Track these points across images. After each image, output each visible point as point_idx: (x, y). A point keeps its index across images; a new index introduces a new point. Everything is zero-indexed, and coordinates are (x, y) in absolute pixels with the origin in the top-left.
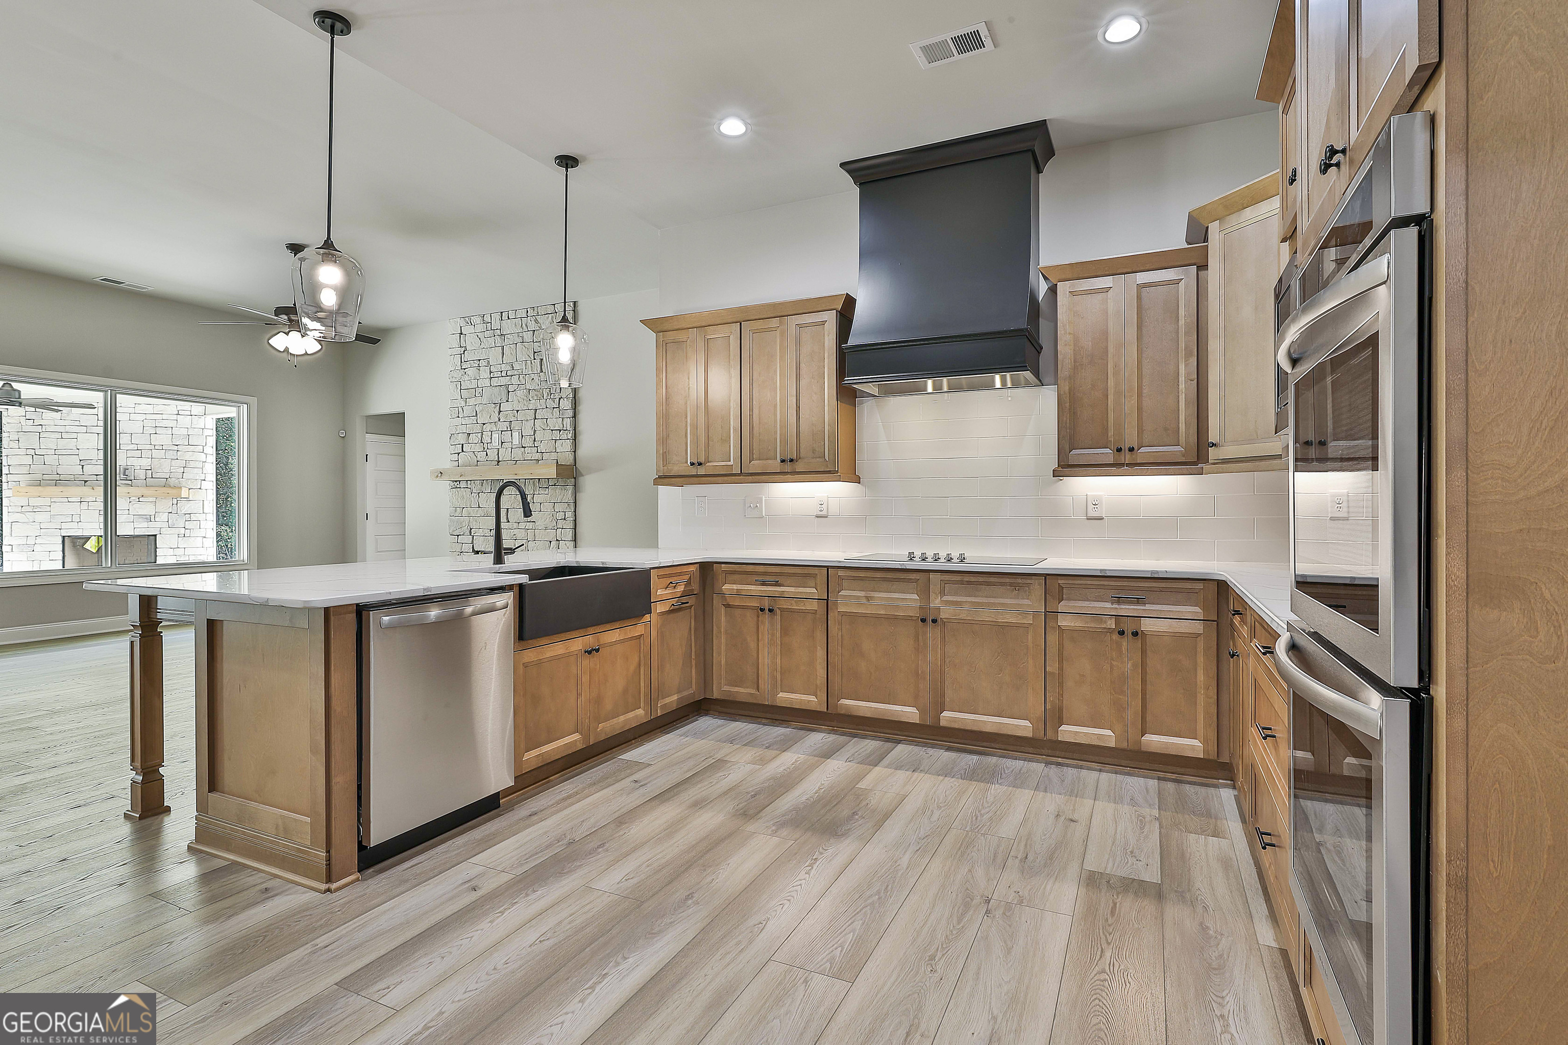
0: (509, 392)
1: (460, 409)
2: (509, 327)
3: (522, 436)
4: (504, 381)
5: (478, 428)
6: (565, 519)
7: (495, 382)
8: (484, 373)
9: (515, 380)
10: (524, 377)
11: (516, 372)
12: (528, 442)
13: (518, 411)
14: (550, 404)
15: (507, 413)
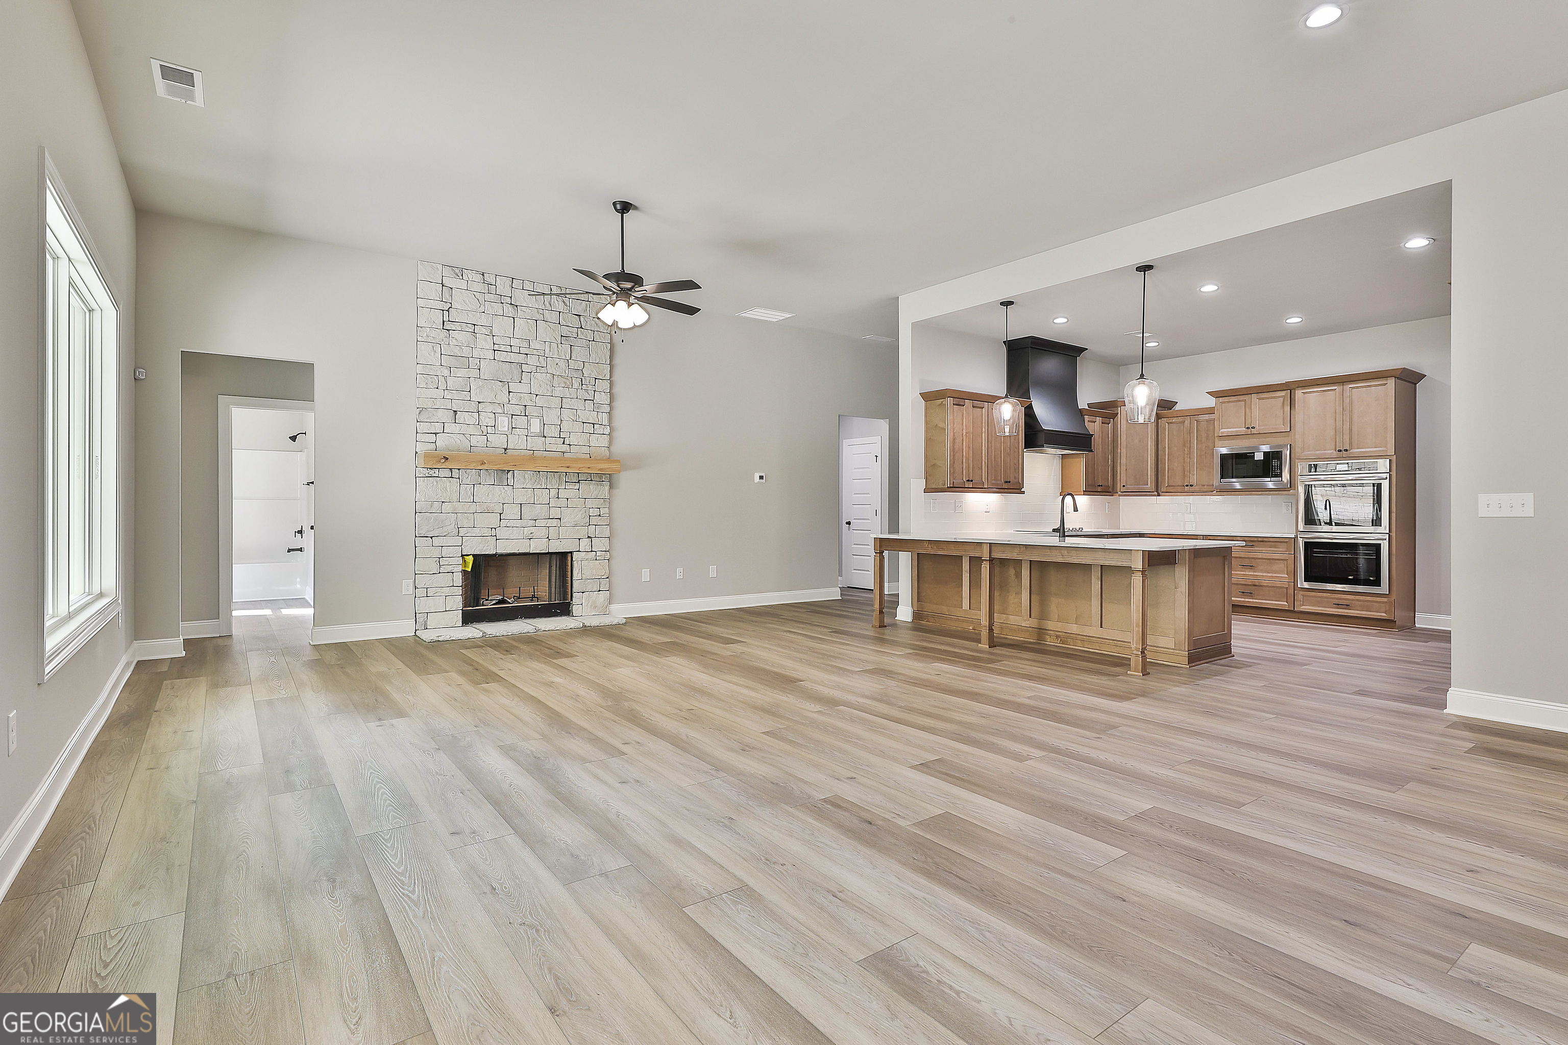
0: (522, 371)
1: (442, 379)
2: (522, 298)
3: (544, 424)
4: (513, 357)
5: (473, 407)
6: (600, 515)
7: (500, 356)
8: (484, 343)
9: (532, 360)
10: (545, 359)
11: (535, 352)
12: (552, 431)
13: (537, 395)
14: (582, 394)
15: (522, 395)
